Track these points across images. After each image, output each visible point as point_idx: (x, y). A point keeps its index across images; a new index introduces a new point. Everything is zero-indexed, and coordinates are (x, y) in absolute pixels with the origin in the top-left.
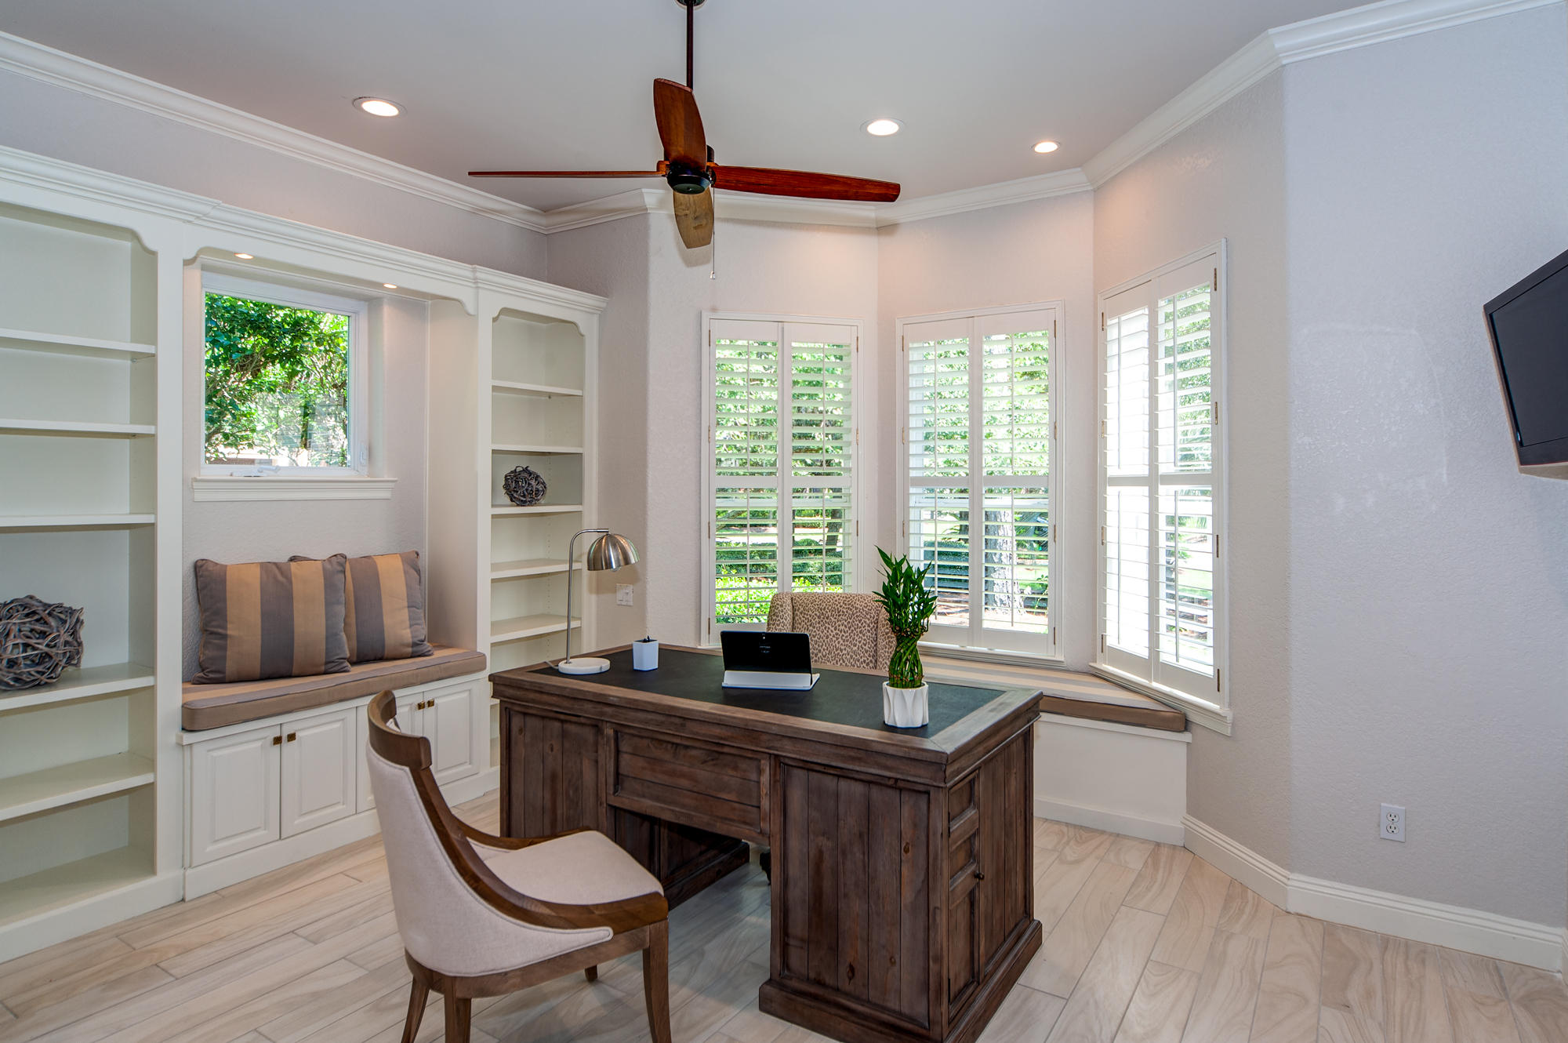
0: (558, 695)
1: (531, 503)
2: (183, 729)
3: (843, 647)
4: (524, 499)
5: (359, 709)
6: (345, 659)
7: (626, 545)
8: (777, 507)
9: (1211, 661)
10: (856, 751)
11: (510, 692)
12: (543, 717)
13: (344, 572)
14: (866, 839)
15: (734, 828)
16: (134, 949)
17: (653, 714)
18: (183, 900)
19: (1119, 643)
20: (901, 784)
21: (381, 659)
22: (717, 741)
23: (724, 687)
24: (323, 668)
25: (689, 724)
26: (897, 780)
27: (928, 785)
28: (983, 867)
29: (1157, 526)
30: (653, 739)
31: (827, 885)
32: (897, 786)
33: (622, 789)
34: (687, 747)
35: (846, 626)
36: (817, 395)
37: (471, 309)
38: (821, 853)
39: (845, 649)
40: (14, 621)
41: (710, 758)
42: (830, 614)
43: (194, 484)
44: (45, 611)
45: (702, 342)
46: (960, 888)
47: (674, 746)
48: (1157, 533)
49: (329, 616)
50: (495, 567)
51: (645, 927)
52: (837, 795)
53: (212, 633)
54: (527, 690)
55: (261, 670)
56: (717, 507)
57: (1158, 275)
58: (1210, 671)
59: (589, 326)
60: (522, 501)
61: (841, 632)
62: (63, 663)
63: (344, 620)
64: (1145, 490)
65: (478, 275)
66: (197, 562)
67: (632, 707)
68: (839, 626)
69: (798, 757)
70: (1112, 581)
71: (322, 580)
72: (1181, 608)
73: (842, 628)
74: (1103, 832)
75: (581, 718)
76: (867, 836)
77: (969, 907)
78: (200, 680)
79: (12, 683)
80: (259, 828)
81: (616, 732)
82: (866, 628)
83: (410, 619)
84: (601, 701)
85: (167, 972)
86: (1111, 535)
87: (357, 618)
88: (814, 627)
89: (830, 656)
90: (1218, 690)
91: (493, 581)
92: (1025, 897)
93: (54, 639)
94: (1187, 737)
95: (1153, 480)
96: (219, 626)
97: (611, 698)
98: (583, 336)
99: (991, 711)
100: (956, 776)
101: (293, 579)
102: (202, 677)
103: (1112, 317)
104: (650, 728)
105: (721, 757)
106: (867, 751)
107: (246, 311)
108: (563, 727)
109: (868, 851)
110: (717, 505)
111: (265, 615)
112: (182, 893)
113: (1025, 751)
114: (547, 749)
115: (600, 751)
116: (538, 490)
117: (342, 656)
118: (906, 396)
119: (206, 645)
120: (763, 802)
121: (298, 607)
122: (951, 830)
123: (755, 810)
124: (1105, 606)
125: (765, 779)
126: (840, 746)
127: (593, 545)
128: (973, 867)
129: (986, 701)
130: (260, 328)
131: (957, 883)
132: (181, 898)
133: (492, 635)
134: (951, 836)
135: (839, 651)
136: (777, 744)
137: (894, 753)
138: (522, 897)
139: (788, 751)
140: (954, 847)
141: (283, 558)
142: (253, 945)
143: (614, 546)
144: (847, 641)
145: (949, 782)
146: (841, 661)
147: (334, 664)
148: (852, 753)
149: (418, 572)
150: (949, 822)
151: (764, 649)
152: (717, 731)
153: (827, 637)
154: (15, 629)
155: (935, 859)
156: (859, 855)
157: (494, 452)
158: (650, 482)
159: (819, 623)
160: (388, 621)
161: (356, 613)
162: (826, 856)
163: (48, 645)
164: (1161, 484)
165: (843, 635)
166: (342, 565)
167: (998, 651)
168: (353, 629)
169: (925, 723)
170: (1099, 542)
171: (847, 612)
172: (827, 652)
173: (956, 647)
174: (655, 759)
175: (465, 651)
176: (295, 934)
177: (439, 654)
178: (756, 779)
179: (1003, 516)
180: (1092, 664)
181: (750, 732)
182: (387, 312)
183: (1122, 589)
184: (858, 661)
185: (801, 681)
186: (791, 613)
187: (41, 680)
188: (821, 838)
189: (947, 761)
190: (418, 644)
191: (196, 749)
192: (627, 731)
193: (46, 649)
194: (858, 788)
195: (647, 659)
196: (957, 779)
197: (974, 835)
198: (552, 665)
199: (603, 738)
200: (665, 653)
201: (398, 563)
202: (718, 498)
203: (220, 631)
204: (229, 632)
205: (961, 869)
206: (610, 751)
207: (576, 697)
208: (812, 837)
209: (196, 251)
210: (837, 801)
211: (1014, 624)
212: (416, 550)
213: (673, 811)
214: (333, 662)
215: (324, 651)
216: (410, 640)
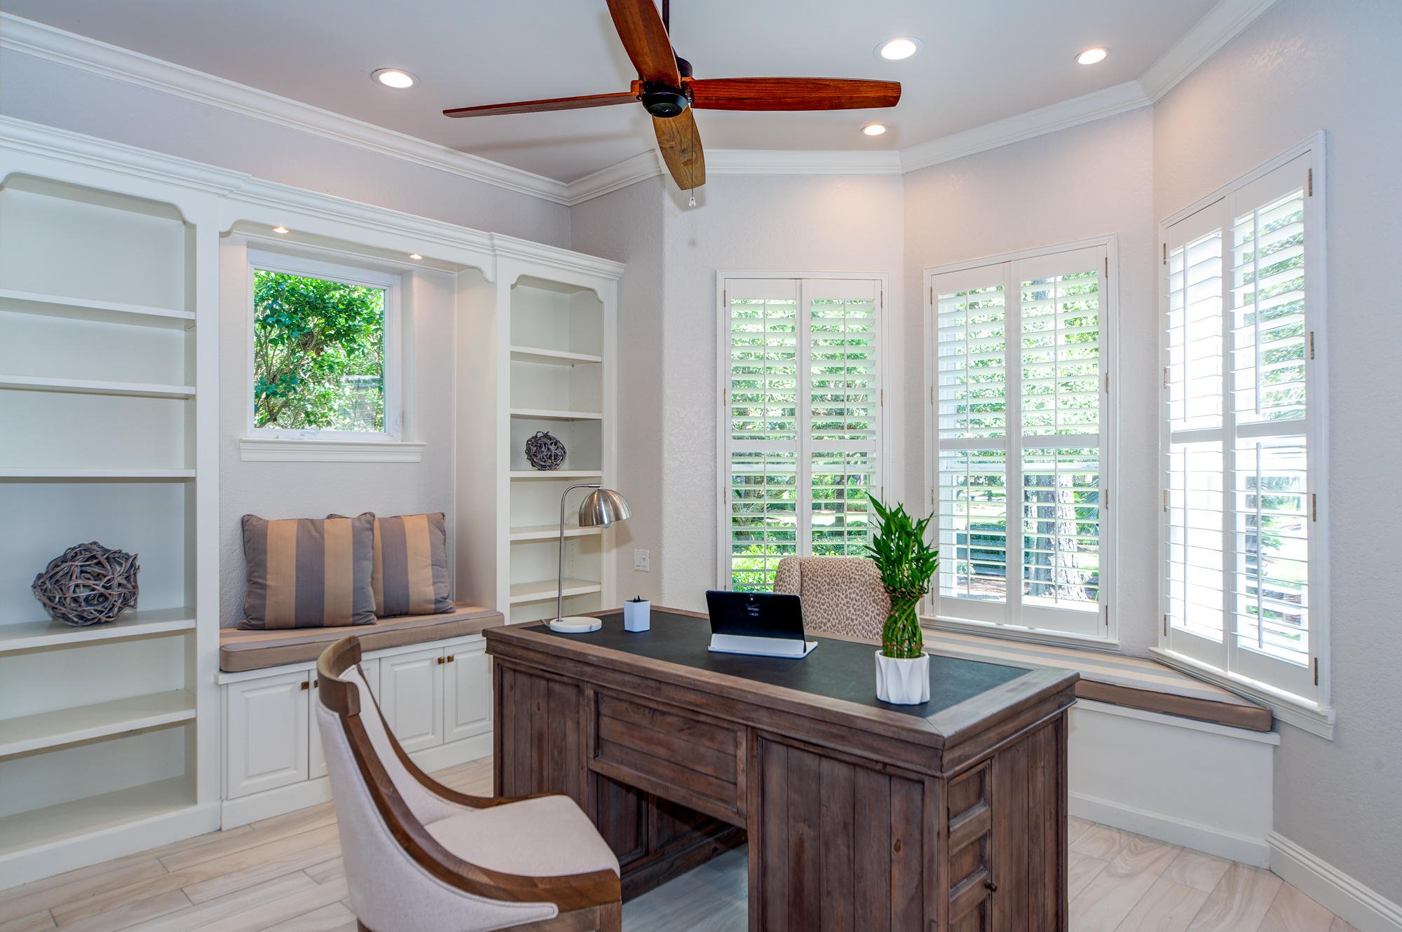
0: (543, 653)
1: (551, 468)
2: (221, 670)
3: (854, 617)
4: (544, 464)
5: (383, 661)
6: (372, 612)
7: (618, 502)
8: (796, 472)
9: (1306, 648)
10: (839, 727)
11: (501, 647)
12: (531, 675)
13: (372, 529)
14: (851, 831)
15: (709, 805)
16: (168, 872)
17: (631, 676)
18: (220, 829)
19: (1185, 625)
20: (890, 770)
21: (407, 614)
22: (692, 708)
23: (710, 652)
24: (351, 620)
25: (664, 687)
26: (885, 764)
27: (922, 774)
28: (998, 876)
29: (1233, 487)
30: (631, 703)
31: (809, 877)
32: (887, 771)
33: (602, 754)
34: (664, 713)
35: (857, 595)
36: (855, 368)
37: (490, 277)
38: (801, 843)
39: (856, 619)
40: (77, 563)
41: (687, 726)
42: (841, 582)
43: (241, 444)
44: (104, 555)
45: (717, 301)
46: (963, 901)
47: (652, 711)
48: (1234, 495)
49: (357, 571)
50: (513, 530)
51: (595, 908)
52: (819, 777)
53: (255, 583)
54: (516, 646)
55: (296, 618)
56: (734, 472)
57: (1234, 189)
58: (1304, 660)
59: (608, 294)
60: (542, 465)
61: (852, 600)
62: (118, 604)
63: (372, 574)
64: (1218, 445)
65: (496, 242)
66: (243, 518)
67: (609, 667)
68: (850, 593)
69: (775, 730)
70: (1176, 553)
71: (351, 536)
72: (1265, 605)
73: (853, 596)
74: (1164, 843)
75: (564, 677)
76: (852, 827)
77: (978, 921)
78: (244, 626)
79: (76, 620)
80: (289, 767)
81: (596, 694)
82: (880, 596)
83: (434, 576)
84: (581, 660)
85: (187, 897)
86: (1176, 499)
87: (384, 574)
88: (823, 595)
89: (840, 626)
90: (1316, 684)
91: (512, 542)
92: (1057, 914)
93: (109, 581)
94: (1273, 738)
95: (1228, 433)
96: (260, 577)
97: (591, 657)
98: (601, 302)
99: (1009, 691)
100: (956, 763)
101: (326, 536)
102: (245, 624)
103: (1175, 246)
104: (627, 690)
105: (698, 726)
106: (850, 728)
107: (305, 293)
108: (548, 685)
109: (853, 844)
110: (733, 470)
111: (300, 568)
112: (219, 824)
113: (1057, 740)
114: (535, 708)
115: (581, 712)
116: (556, 455)
117: (368, 609)
118: (934, 352)
119: (250, 593)
120: (739, 779)
121: (329, 560)
122: (951, 830)
123: (731, 786)
124: (1168, 582)
125: (742, 752)
126: (821, 721)
127: (584, 501)
128: (983, 875)
129: (1005, 680)
130: (317, 308)
131: (961, 892)
132: (219, 828)
133: (511, 595)
134: (952, 837)
135: (850, 621)
136: (754, 715)
137: (882, 732)
138: (461, 862)
139: (766, 723)
140: (956, 850)
141: (319, 514)
142: (266, 879)
143: (605, 501)
144: (859, 610)
145: (947, 771)
146: (852, 632)
147: (360, 617)
148: (835, 730)
149: (444, 532)
150: (948, 819)
151: (752, 611)
152: (692, 697)
153: (837, 606)
154: (77, 570)
155: (931, 861)
156: (843, 849)
157: (513, 416)
158: (665, 447)
159: (829, 590)
160: (412, 578)
161: (384, 569)
162: (807, 845)
163: (103, 586)
164: (1239, 437)
165: (854, 604)
166: (371, 523)
167: (1040, 630)
168: (380, 585)
169: (924, 701)
170: (1161, 508)
171: (859, 579)
172: (837, 622)
173: (992, 624)
174: (633, 724)
175: (487, 610)
176: (305, 872)
177: (461, 612)
178: (733, 753)
179: (1061, 497)
180: (1151, 648)
181: (725, 699)
182: (416, 283)
183: (1189, 562)
184: (871, 632)
185: (790, 648)
186: (799, 579)
187: (100, 619)
188: (802, 825)
189: (944, 746)
190: (441, 602)
191: (231, 689)
192: (606, 692)
193: (103, 590)
194: (842, 771)
195: (639, 620)
196: (958, 768)
197: (984, 837)
198: (546, 623)
199: (584, 699)
200: (657, 615)
201: (424, 524)
202: (733, 463)
203: (260, 581)
204: (269, 583)
205: (968, 876)
206: (590, 713)
207: (559, 655)
208: (791, 821)
209: (231, 224)
210: (819, 785)
211: (1058, 601)
212: (443, 511)
213: (649, 780)
214: (360, 614)
215: (352, 604)
216: (433, 597)
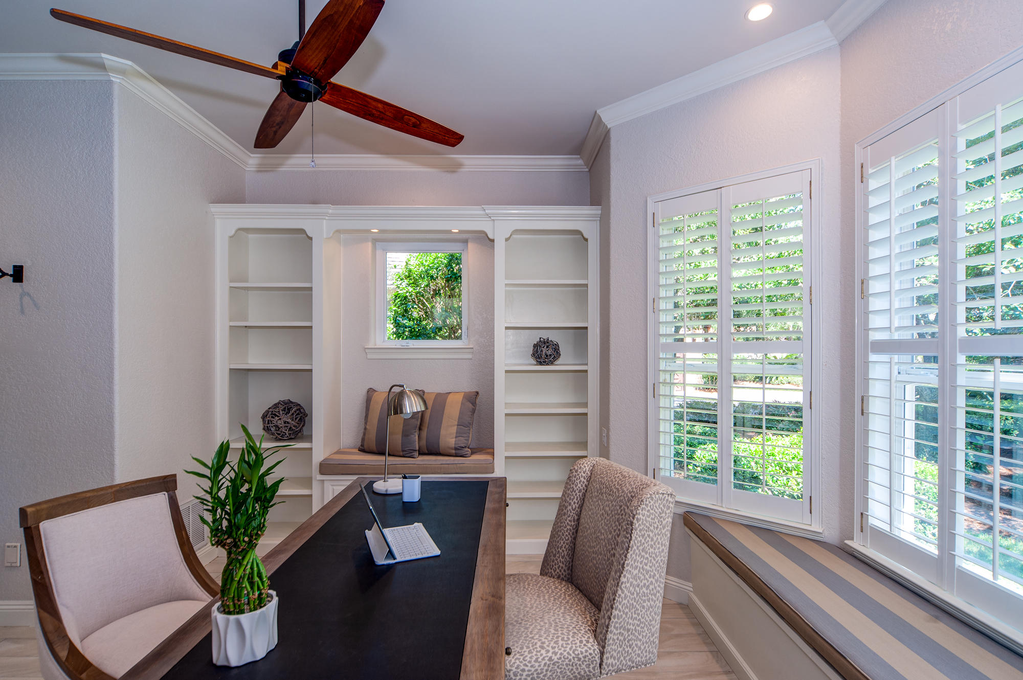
2: (320, 472)
6: (415, 450)
21: (438, 454)
24: (402, 454)
37: (491, 237)
43: (366, 350)
45: (647, 225)
50: (508, 407)
55: (376, 449)
59: (590, 231)
60: (543, 362)
65: (487, 211)
66: (369, 389)
83: (457, 432)
87: (428, 428)
91: (507, 415)
98: (587, 239)
111: (379, 420)
117: (413, 448)
133: (506, 451)
147: (407, 452)
149: (474, 404)
160: (443, 432)
161: (428, 425)
168: (424, 434)
177: (474, 457)
182: (470, 246)
190: (459, 449)
201: (460, 398)
209: (332, 233)
212: (477, 391)
214: (405, 451)
215: (401, 445)
216: (453, 446)
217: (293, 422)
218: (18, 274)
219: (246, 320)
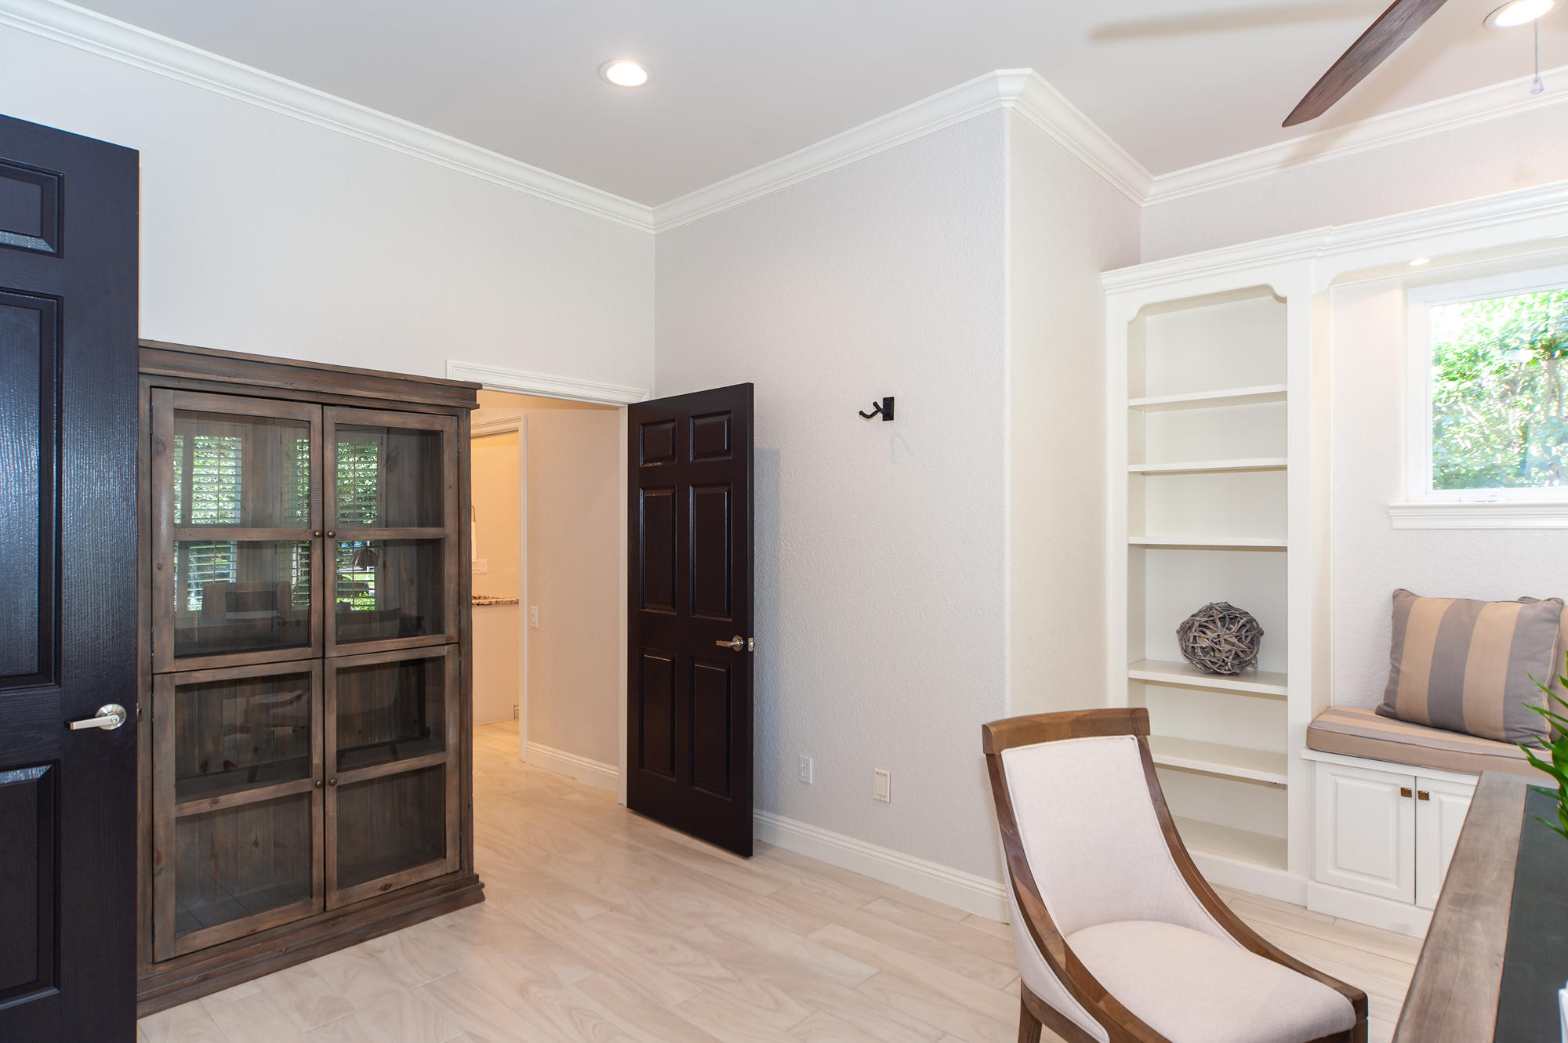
2: (1307, 744)
6: (1539, 732)
13: (1557, 622)
18: (1305, 906)
24: (1501, 734)
43: (1390, 510)
55: (1429, 713)
66: (1396, 591)
71: (1512, 626)
78: (1379, 710)
101: (1478, 622)
121: (1474, 652)
147: (1518, 734)
166: (1558, 612)
191: (1318, 768)
204: (1402, 667)
214: (1515, 730)
215: (1501, 714)
217: (1240, 644)
218: (887, 409)
219: (1142, 461)
